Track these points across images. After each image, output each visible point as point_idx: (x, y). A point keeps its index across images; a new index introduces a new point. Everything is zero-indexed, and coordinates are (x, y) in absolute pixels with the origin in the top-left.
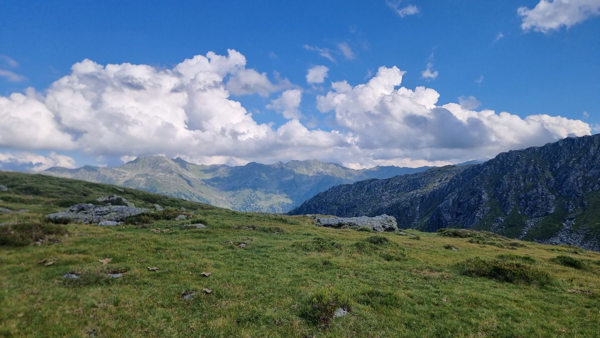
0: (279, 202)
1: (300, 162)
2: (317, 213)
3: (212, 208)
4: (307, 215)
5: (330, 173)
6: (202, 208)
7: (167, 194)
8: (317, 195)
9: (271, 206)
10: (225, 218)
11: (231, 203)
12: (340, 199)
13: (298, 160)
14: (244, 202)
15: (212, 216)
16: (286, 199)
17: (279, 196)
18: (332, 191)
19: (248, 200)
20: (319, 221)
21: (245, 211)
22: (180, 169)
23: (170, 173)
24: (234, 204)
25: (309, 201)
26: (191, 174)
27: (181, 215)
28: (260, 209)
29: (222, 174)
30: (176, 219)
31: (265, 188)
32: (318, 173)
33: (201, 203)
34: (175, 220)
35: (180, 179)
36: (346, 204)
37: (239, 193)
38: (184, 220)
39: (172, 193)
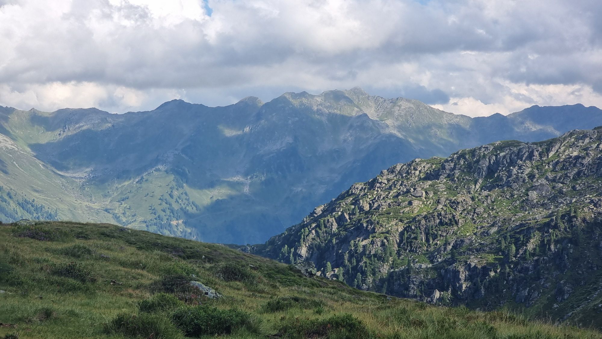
1: (312, 96)
8: (348, 192)
9: (230, 226)
11: (116, 218)
14: (153, 217)
17: (251, 196)
24: (124, 220)
28: (198, 234)
31: (212, 176)
37: (138, 189)
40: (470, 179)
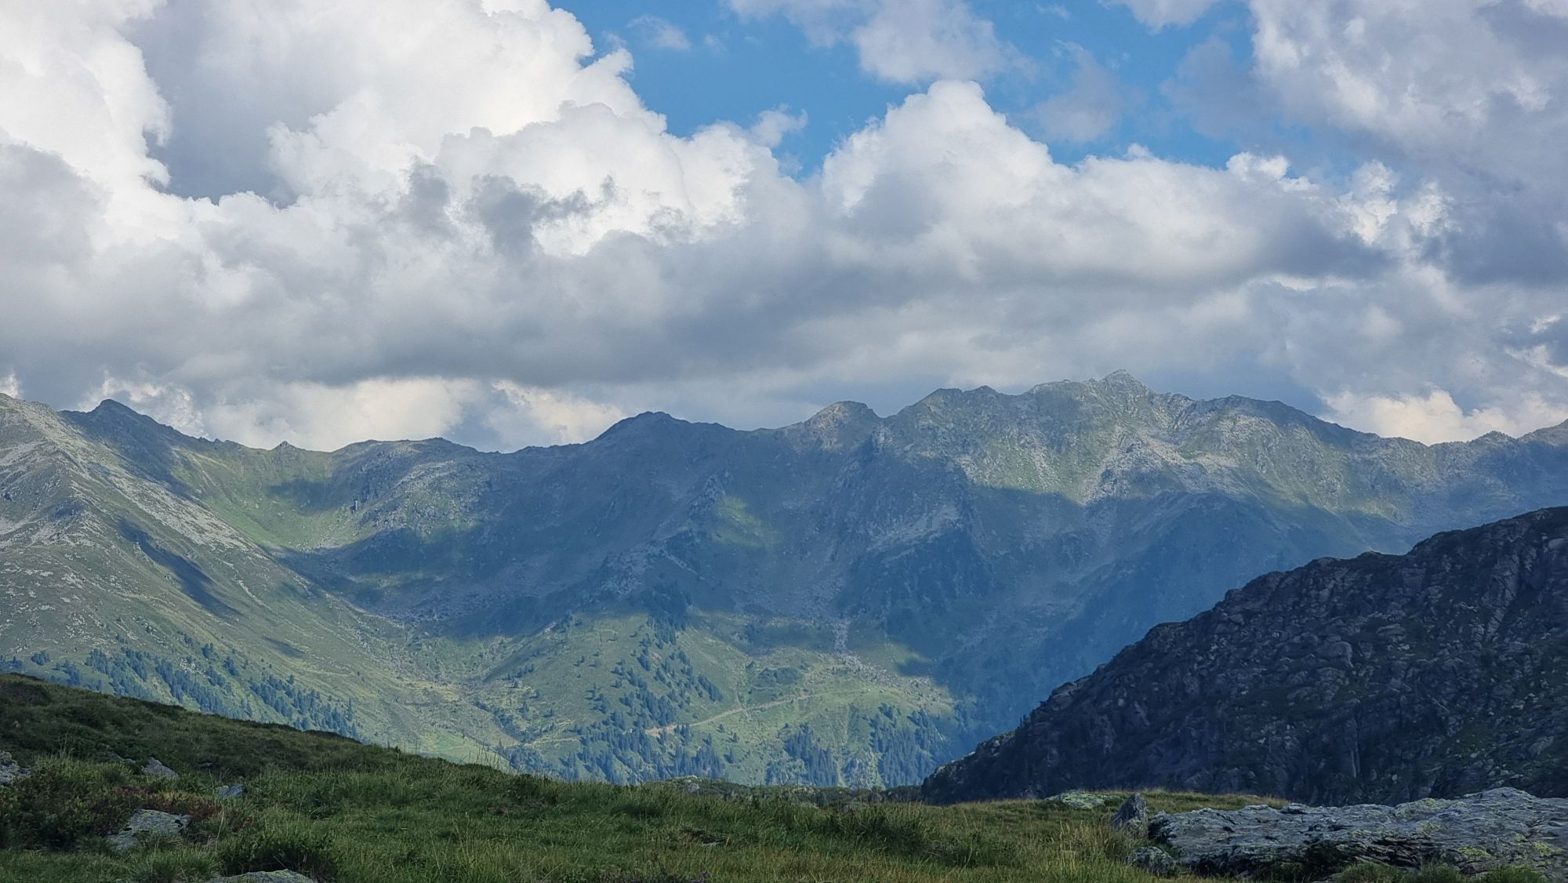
0: (854, 709)
1: (1005, 399)
2: (1139, 778)
3: (371, 758)
4: (1071, 797)
5: (1233, 473)
6: (297, 762)
7: (45, 671)
8: (1141, 645)
9: (798, 739)
10: (463, 825)
11: (504, 721)
12: (1313, 673)
13: (985, 389)
14: (597, 718)
15: (373, 815)
16: (908, 681)
17: (854, 661)
18: (1248, 615)
19: (626, 702)
20: (1156, 833)
21: (602, 778)
22: (126, 484)
23: (60, 514)
24: (524, 726)
25: (1079, 696)
26: (203, 520)
27: (148, 813)
28: (716, 762)
29: (431, 510)
30: (114, 840)
31: (749, 609)
32: (1140, 479)
33: (286, 727)
34: (106, 850)
35: (128, 559)
36: (1358, 709)
37: (557, 645)
38: (171, 846)
39: (78, 661)
40: (1472, 610)
